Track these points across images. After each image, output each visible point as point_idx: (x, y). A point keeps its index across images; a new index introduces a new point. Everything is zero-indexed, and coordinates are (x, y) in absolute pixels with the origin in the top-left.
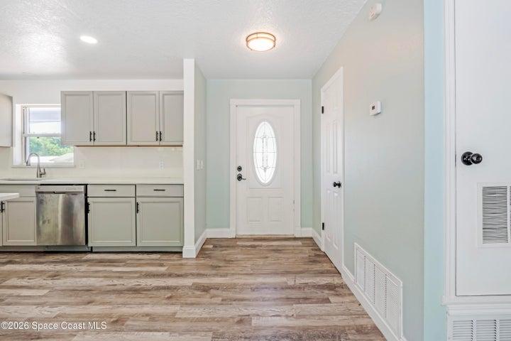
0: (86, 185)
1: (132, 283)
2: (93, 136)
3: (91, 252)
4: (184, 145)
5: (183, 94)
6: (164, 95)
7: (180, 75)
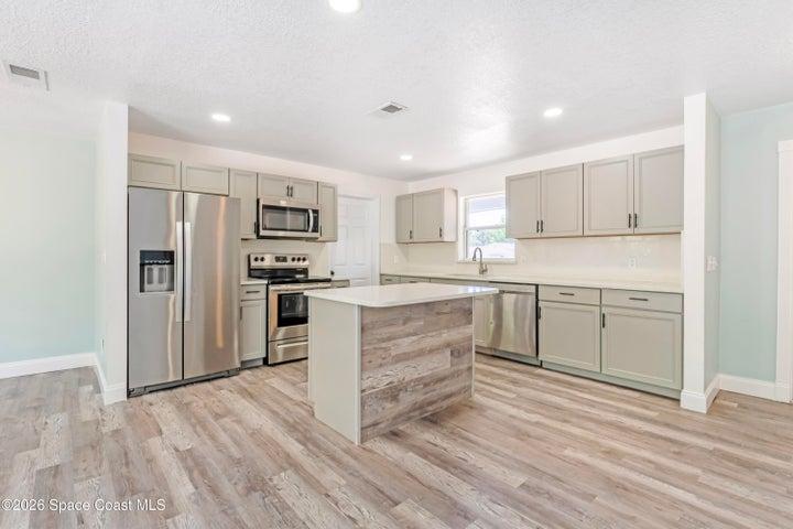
0: (537, 286)
1: (612, 417)
2: (540, 226)
3: (541, 367)
4: (685, 233)
5: (683, 151)
6: (641, 159)
7: (678, 119)
